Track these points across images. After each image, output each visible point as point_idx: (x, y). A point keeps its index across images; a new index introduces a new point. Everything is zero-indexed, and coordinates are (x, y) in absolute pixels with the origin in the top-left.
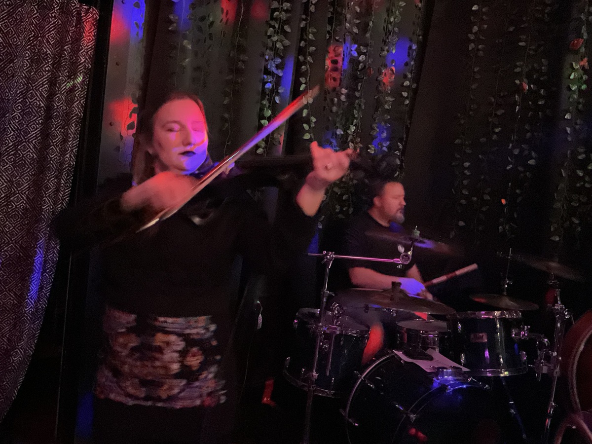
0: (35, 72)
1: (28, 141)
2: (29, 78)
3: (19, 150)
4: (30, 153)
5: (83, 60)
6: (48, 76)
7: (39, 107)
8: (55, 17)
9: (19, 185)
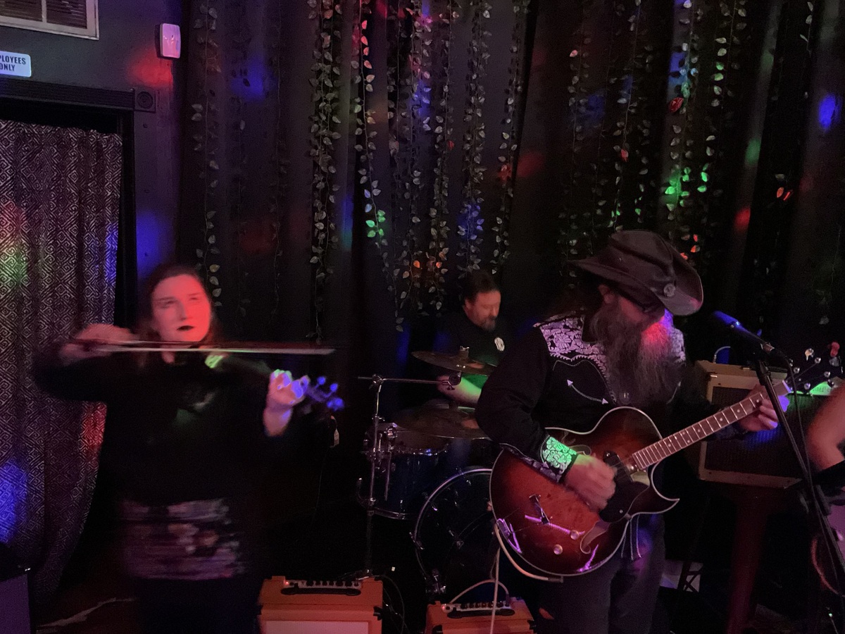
0: (62, 213)
1: (64, 282)
2: (57, 220)
3: (56, 291)
4: (68, 293)
5: (109, 193)
6: (75, 216)
7: (71, 248)
8: (74, 156)
9: (60, 327)
